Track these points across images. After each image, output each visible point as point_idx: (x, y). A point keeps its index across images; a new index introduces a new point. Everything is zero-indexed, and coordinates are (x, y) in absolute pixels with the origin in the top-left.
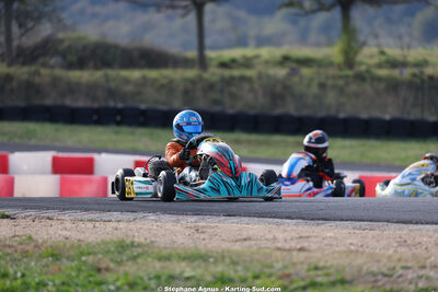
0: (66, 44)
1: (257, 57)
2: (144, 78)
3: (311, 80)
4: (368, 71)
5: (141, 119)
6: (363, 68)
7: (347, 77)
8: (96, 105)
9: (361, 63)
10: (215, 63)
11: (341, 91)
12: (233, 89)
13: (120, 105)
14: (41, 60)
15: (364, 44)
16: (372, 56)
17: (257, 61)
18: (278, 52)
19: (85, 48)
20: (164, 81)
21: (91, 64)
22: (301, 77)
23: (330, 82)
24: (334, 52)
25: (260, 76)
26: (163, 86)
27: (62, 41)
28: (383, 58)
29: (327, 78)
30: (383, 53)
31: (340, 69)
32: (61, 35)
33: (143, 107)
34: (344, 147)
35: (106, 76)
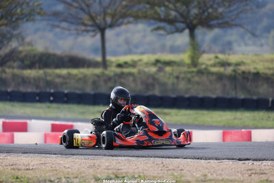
0: (23, 54)
1: (140, 60)
2: (69, 74)
3: (171, 74)
4: (206, 69)
5: (66, 99)
6: (203, 67)
7: (193, 72)
8: (38, 91)
9: (202, 64)
10: (114, 64)
11: (189, 81)
12: (123, 81)
13: (52, 91)
14: (8, 64)
15: (204, 52)
16: (210, 60)
17: (140, 63)
18: (153, 58)
19: (35, 56)
20: (80, 76)
21: (37, 66)
22: (165, 72)
23: (182, 76)
24: (185, 57)
25: (139, 72)
26: (80, 79)
27: (21, 52)
28: (218, 60)
29: (180, 73)
30: (217, 57)
31: (189, 67)
32: (21, 49)
33: (66, 92)
34: (185, 115)
35: (45, 73)
